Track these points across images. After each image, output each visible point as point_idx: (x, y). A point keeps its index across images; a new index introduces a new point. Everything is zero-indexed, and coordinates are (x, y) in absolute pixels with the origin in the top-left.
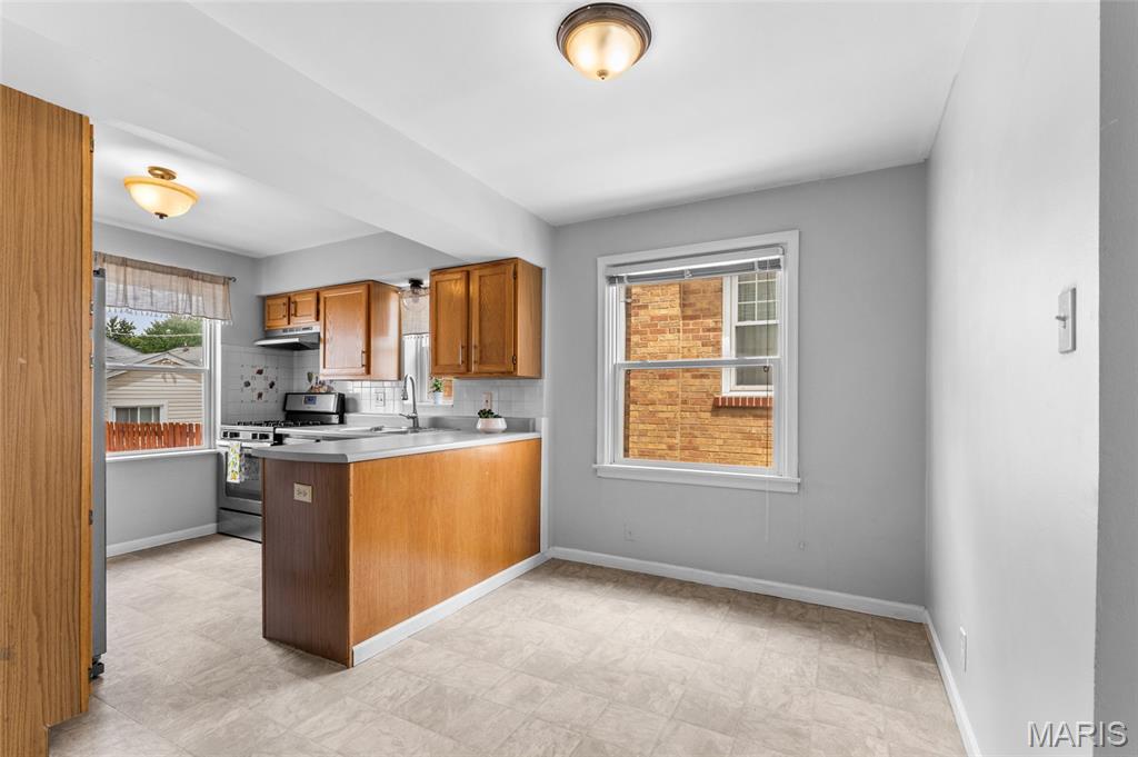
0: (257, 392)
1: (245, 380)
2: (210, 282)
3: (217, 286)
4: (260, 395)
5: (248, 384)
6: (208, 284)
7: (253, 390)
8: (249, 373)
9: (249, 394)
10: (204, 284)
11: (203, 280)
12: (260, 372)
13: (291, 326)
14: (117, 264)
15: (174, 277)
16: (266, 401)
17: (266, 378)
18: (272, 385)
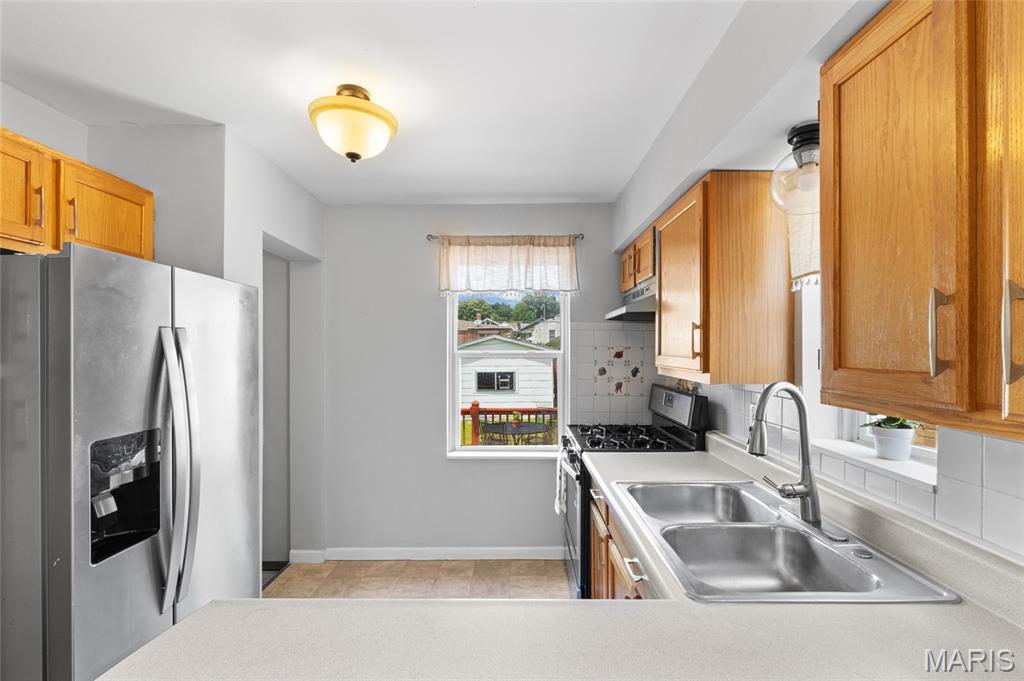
0: (615, 382)
1: (600, 366)
2: (554, 246)
3: (561, 249)
4: (619, 386)
5: (603, 372)
6: (551, 248)
7: (609, 380)
8: (605, 357)
9: (605, 385)
10: (546, 249)
11: (545, 245)
12: (619, 355)
13: (639, 287)
14: (461, 245)
15: (515, 248)
16: (627, 395)
17: (627, 363)
18: (635, 372)
